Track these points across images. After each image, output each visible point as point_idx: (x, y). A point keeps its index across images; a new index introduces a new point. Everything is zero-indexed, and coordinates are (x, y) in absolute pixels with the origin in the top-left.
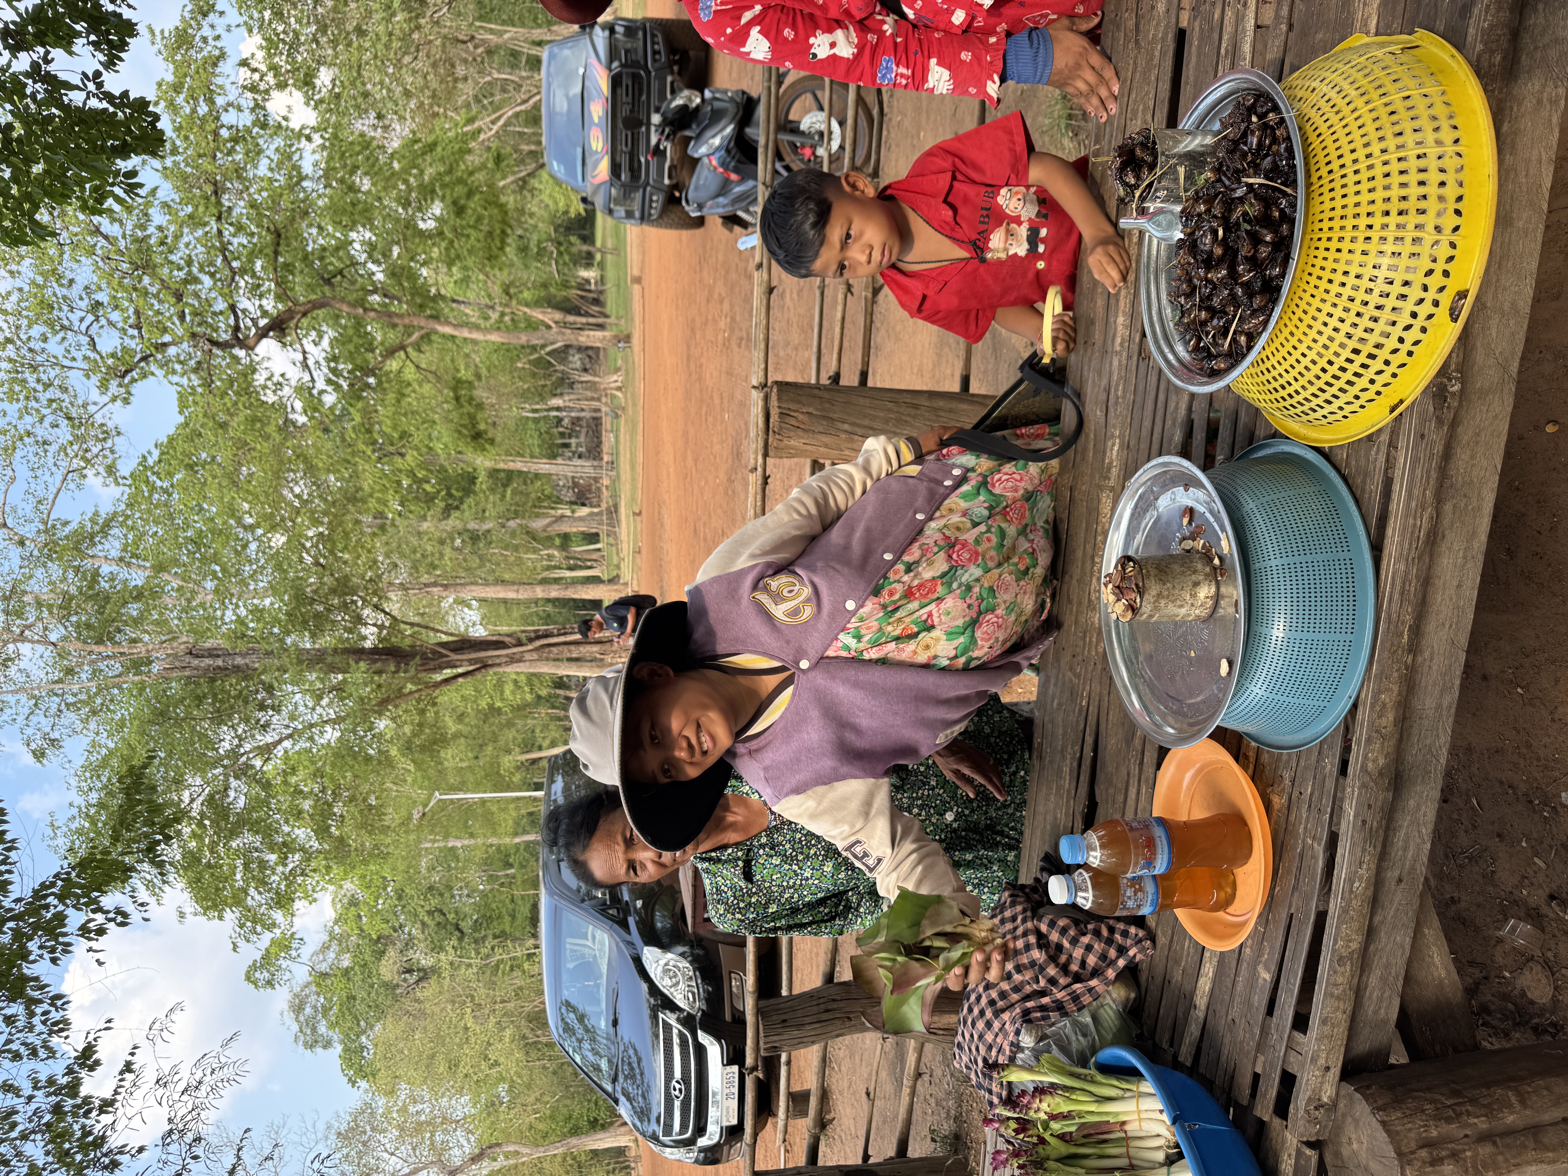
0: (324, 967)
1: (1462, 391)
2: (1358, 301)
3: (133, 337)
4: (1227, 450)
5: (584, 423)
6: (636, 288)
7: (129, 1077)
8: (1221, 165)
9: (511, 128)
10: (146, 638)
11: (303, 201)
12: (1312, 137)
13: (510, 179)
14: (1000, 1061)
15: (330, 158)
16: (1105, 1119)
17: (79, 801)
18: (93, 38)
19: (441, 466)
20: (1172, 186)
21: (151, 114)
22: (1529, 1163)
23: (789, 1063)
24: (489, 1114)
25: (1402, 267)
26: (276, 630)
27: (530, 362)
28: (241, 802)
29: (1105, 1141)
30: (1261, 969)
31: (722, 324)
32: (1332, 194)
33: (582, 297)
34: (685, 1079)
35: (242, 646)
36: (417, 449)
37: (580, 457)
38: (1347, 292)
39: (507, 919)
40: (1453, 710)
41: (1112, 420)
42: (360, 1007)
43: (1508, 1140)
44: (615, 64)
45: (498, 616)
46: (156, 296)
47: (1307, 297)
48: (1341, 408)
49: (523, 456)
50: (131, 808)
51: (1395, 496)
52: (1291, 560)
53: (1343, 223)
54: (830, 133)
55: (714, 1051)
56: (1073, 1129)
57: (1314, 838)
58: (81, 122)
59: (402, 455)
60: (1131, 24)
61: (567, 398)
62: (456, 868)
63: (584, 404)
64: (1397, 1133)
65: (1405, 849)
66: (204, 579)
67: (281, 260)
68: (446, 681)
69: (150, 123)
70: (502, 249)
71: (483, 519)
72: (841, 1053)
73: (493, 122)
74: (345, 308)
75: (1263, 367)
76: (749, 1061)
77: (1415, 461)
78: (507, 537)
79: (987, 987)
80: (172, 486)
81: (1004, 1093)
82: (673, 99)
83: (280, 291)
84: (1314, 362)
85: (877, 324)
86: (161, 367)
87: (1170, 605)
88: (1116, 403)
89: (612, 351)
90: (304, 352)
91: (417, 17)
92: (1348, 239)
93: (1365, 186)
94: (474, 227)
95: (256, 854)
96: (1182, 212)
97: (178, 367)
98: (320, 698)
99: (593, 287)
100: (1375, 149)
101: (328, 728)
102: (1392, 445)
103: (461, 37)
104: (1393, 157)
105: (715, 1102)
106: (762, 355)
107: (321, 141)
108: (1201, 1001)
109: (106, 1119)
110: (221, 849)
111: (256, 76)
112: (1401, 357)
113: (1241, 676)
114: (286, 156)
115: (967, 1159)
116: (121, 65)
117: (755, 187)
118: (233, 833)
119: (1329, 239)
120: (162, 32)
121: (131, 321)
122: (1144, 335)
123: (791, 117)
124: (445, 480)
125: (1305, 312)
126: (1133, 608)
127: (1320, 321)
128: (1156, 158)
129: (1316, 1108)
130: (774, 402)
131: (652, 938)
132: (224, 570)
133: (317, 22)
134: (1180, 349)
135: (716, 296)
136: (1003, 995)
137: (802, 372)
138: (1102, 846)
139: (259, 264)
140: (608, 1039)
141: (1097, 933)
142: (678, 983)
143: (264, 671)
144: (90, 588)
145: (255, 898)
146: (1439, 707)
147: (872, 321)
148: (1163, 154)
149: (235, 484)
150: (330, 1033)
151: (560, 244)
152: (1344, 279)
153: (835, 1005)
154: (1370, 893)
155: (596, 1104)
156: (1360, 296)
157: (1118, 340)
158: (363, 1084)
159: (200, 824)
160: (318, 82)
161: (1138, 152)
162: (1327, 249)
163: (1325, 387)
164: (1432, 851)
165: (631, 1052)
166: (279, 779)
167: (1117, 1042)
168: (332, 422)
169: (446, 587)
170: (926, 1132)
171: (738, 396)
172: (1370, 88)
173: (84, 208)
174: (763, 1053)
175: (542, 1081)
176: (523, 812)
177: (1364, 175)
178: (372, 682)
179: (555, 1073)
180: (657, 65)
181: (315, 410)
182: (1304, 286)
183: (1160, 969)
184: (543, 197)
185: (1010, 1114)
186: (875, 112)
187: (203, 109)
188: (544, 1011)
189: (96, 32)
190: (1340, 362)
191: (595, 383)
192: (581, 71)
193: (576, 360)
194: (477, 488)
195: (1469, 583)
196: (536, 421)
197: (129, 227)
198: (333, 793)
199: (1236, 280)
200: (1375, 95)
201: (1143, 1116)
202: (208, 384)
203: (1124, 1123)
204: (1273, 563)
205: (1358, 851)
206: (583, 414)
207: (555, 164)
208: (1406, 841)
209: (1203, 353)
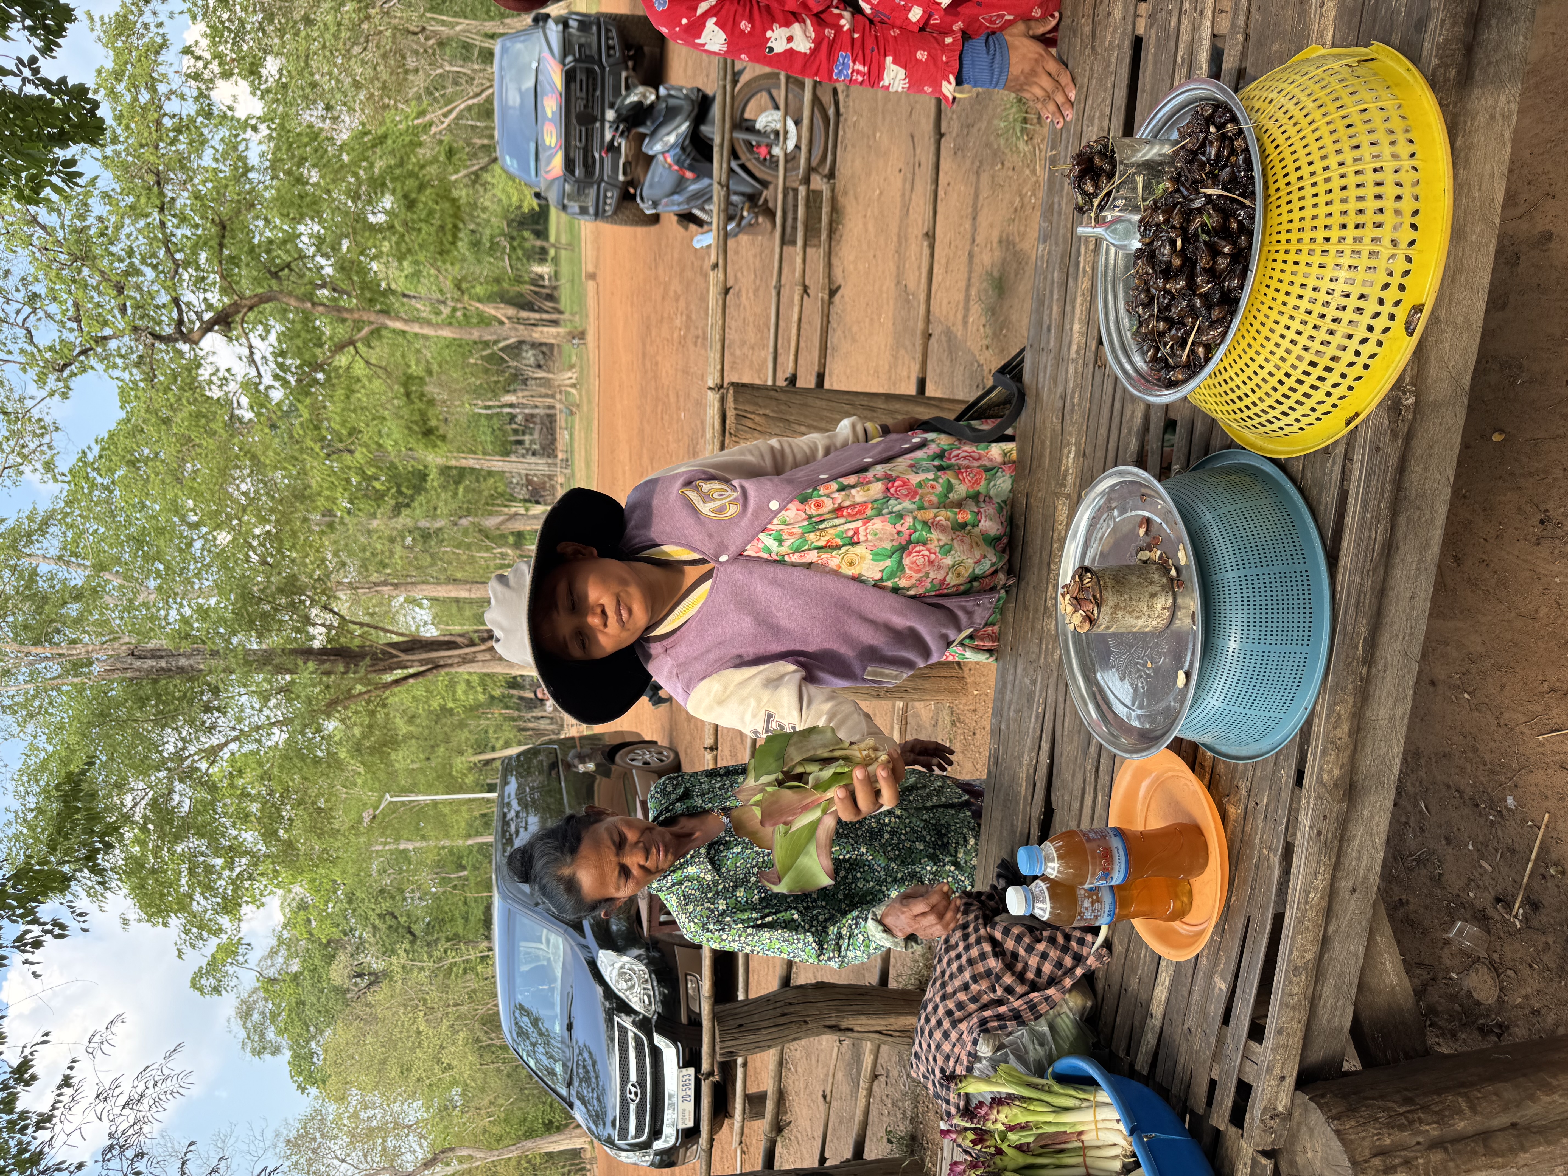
0: (272, 973)
1: (1417, 404)
2: (1315, 314)
3: (71, 330)
4: (1183, 459)
5: (538, 420)
6: (591, 284)
7: (67, 1091)
8: (1179, 175)
9: (464, 122)
10: (86, 639)
11: (249, 193)
12: (1270, 148)
13: (463, 173)
14: (958, 1072)
15: (278, 148)
16: (1063, 1129)
17: (16, 805)
18: (28, 22)
19: (392, 463)
20: (1130, 195)
21: (89, 101)
22: (1479, 1169)
23: (745, 1065)
24: (442, 1119)
25: (1358, 281)
26: (222, 630)
27: (482, 358)
28: (186, 806)
29: (1062, 1151)
30: (1217, 978)
31: (678, 322)
32: (1290, 207)
33: (536, 293)
34: (641, 1082)
35: (186, 647)
36: (367, 446)
37: (534, 454)
38: (1304, 304)
39: (460, 921)
40: (1406, 721)
41: (1068, 428)
42: (309, 1013)
43: (1459, 1146)
44: (569, 59)
45: (451, 615)
46: (96, 288)
47: (1264, 309)
48: (1297, 420)
49: (475, 453)
50: (70, 816)
51: (1350, 509)
52: (1248, 572)
53: (1301, 235)
54: (786, 132)
55: (670, 1054)
56: (1030, 1140)
57: (1270, 849)
58: (16, 109)
59: (351, 452)
60: (1088, 29)
61: (520, 394)
62: (408, 871)
63: (538, 401)
64: (1352, 1141)
65: (1359, 859)
66: (147, 578)
67: (226, 252)
68: (397, 682)
69: (88, 111)
70: (453, 243)
71: (434, 517)
72: (798, 1054)
73: (445, 115)
74: (293, 302)
75: (1220, 379)
76: (705, 1066)
77: (1370, 474)
78: (459, 535)
79: (944, 998)
80: (113, 483)
81: (962, 1104)
82: (628, 95)
83: (226, 284)
84: (1271, 374)
85: (833, 324)
86: (102, 361)
87: (1128, 617)
88: (1072, 411)
89: (566, 347)
90: (251, 347)
91: (367, 7)
92: (1305, 252)
93: (1322, 199)
94: (426, 221)
95: (201, 859)
96: (1141, 221)
97: (119, 361)
98: (267, 699)
99: (546, 283)
100: (1333, 161)
101: (275, 730)
102: (1348, 457)
103: (412, 28)
104: (1349, 170)
105: (671, 1105)
106: (718, 356)
107: (268, 132)
108: (1157, 1009)
109: (43, 1135)
110: (165, 853)
111: (200, 64)
112: (1357, 370)
113: (1198, 687)
114: (232, 146)
115: (923, 1160)
116: (57, 52)
117: (711, 185)
118: (178, 838)
119: (1287, 252)
120: (102, 18)
121: (70, 314)
122: (1100, 342)
123: (747, 115)
124: (395, 478)
125: (1263, 324)
126: (1090, 619)
127: (1278, 333)
128: (1114, 167)
129: (1272, 1118)
130: (730, 404)
131: (607, 940)
132: (167, 568)
133: (264, 10)
134: (1137, 359)
135: (671, 294)
136: (960, 1006)
137: (759, 371)
138: (1060, 857)
139: (203, 256)
140: (562, 1042)
141: (1052, 941)
142: (633, 986)
143: (210, 672)
144: (27, 587)
145: (200, 903)
146: (1393, 717)
147: (828, 322)
148: (1121, 163)
149: (179, 481)
150: (279, 1039)
151: (513, 238)
152: (1301, 292)
153: (791, 1009)
154: (1324, 903)
155: (551, 1106)
156: (1318, 309)
157: (1074, 348)
158: (313, 1091)
159: (144, 829)
160: (264, 72)
161: (1097, 160)
162: (1285, 262)
163: (1283, 400)
164: (1385, 860)
165: (586, 1055)
166: (225, 783)
167: (1073, 1052)
168: (280, 418)
169: (396, 586)
170: (882, 1133)
171: (694, 394)
172: (1327, 100)
173: (20, 197)
174: (719, 1058)
175: (496, 1083)
176: (476, 814)
177: (1321, 188)
178: (321, 682)
179: (509, 1076)
180: (612, 60)
181: (262, 406)
182: (1261, 298)
183: (1116, 978)
184: (495, 191)
185: (968, 1125)
186: (831, 112)
187: (145, 97)
188: (497, 1013)
189: (31, 16)
190: (1297, 374)
191: (549, 380)
192: (534, 65)
193: (529, 356)
194: (428, 485)
195: (1422, 595)
196: (489, 417)
197: (68, 216)
198: (281, 796)
199: (1194, 291)
200: (1332, 107)
201: (1100, 1125)
202: (150, 378)
203: (1080, 1133)
204: (1230, 575)
205: (1314, 862)
206: (536, 411)
207: (508, 158)
208: (1360, 851)
209: (1159, 363)
